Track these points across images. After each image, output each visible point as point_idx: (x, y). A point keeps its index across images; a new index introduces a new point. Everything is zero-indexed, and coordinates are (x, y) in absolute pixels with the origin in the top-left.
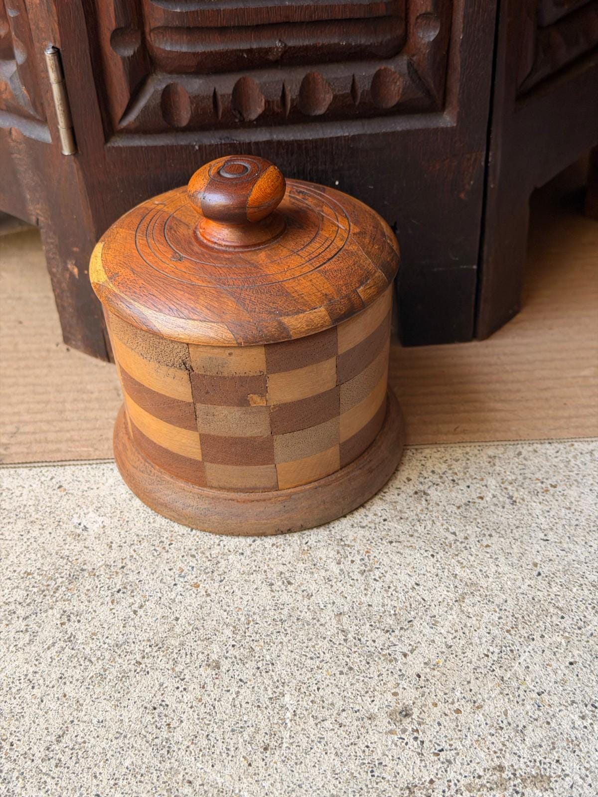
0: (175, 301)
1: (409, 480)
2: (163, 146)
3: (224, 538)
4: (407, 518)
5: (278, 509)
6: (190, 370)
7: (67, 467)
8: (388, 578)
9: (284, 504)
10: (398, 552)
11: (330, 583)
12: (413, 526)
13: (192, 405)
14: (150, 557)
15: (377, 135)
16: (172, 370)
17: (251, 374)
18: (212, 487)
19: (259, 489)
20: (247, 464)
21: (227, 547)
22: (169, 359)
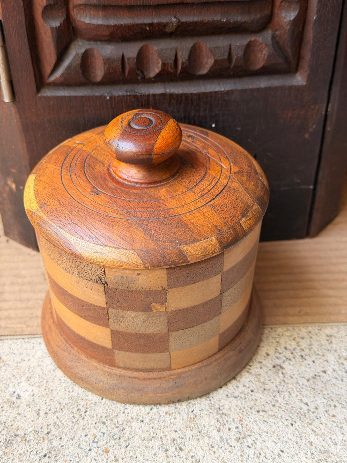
0: (94, 229)
1: (268, 355)
2: (82, 97)
3: (128, 406)
4: (269, 390)
5: (170, 385)
6: (105, 284)
7: (5, 341)
8: (259, 445)
9: (175, 381)
10: (265, 421)
11: (213, 449)
12: (274, 397)
13: (106, 309)
14: (70, 424)
15: (245, 90)
16: (90, 283)
17: (155, 289)
18: (119, 367)
19: (156, 369)
20: (148, 352)
21: (130, 415)
22: (88, 275)
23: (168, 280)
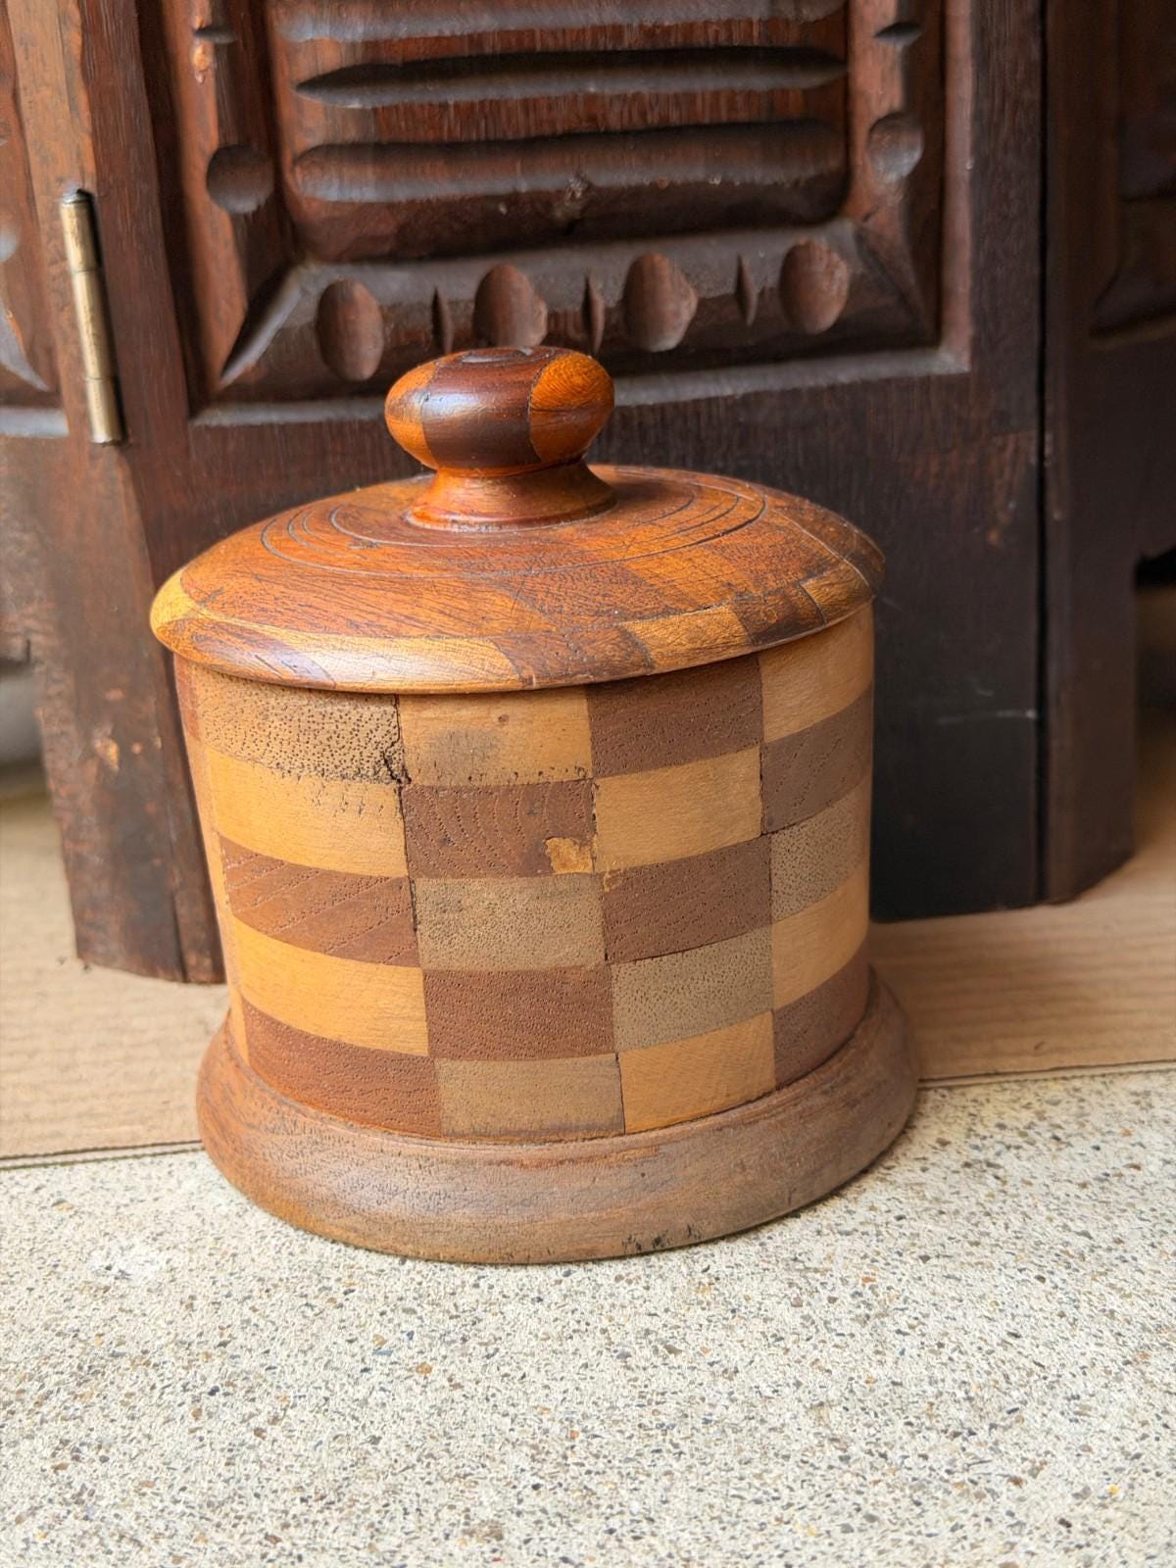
0: (364, 608)
1: (944, 1143)
3: (488, 1271)
4: (957, 1212)
5: (625, 1183)
7: (77, 1167)
8: (933, 1327)
9: (641, 1170)
10: (948, 1277)
11: (782, 1343)
12: (976, 1225)
13: (406, 884)
16: (357, 785)
17: (556, 777)
18: (454, 1136)
19: (577, 1128)
20: (545, 1053)
21: (497, 1289)
22: (348, 757)
23: (593, 739)
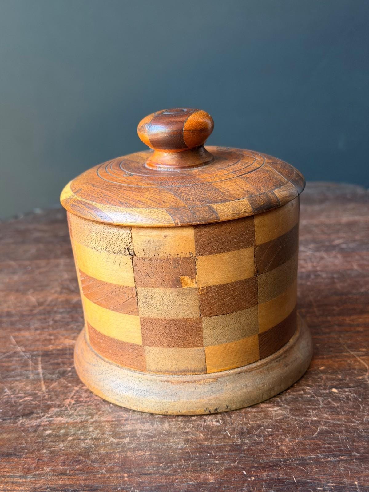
0: (125, 197)
5: (206, 390)
6: (133, 255)
9: (211, 386)
13: (134, 289)
16: (119, 256)
17: (183, 256)
18: (150, 371)
19: (191, 371)
20: (180, 346)
22: (116, 247)
23: (196, 243)
